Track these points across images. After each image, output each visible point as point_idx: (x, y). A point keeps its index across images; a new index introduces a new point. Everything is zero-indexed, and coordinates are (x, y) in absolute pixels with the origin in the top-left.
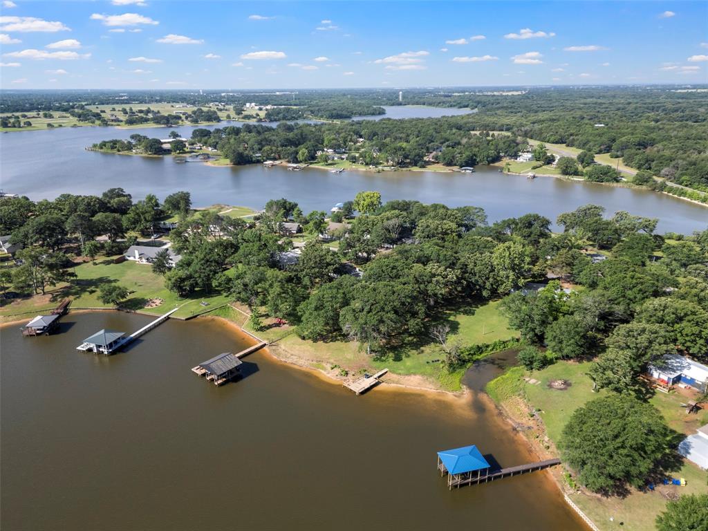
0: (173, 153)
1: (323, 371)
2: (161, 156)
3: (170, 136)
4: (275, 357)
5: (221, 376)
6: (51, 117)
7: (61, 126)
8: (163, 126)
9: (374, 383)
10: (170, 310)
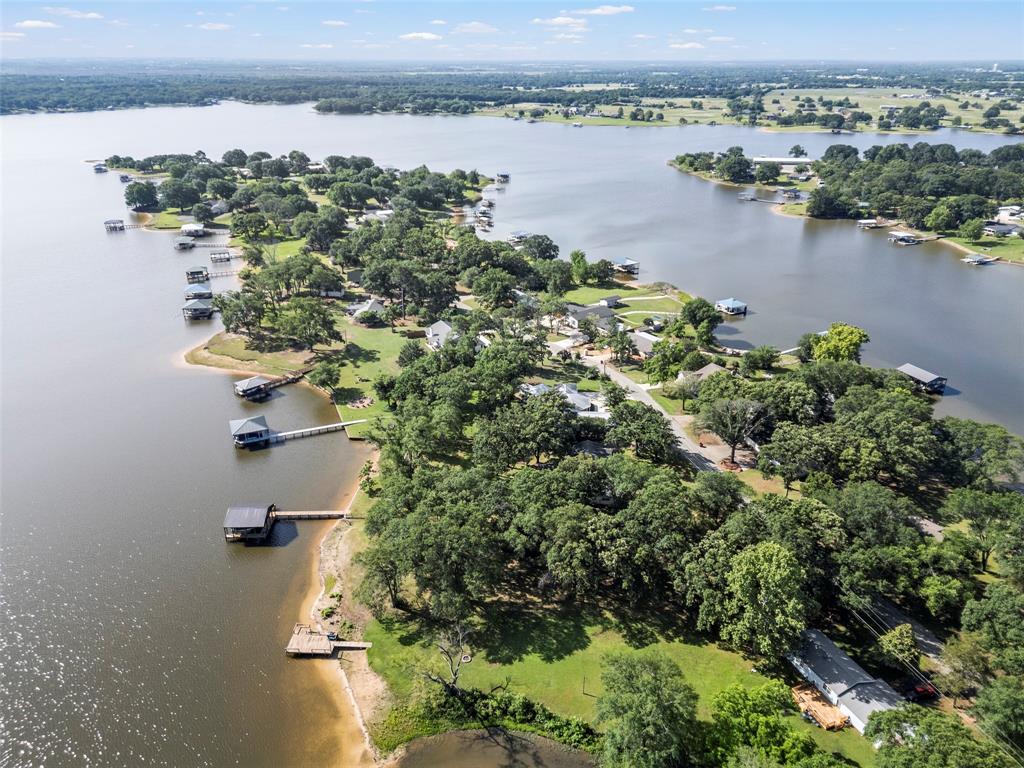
0: (758, 182)
1: (323, 592)
2: (742, 185)
3: (791, 153)
4: (324, 540)
5: (236, 530)
6: (700, 107)
7: (696, 122)
8: (830, 131)
9: (322, 652)
10: (360, 418)
